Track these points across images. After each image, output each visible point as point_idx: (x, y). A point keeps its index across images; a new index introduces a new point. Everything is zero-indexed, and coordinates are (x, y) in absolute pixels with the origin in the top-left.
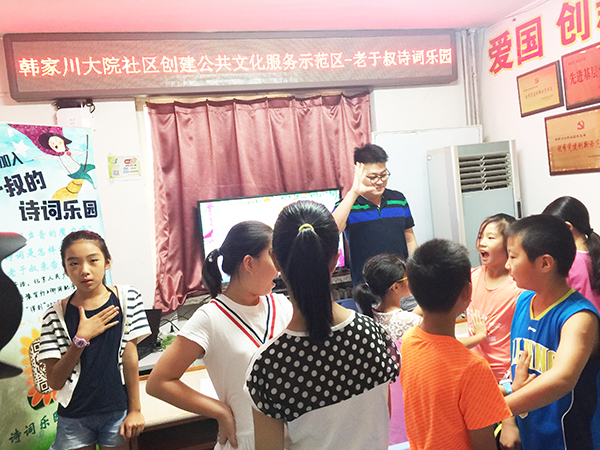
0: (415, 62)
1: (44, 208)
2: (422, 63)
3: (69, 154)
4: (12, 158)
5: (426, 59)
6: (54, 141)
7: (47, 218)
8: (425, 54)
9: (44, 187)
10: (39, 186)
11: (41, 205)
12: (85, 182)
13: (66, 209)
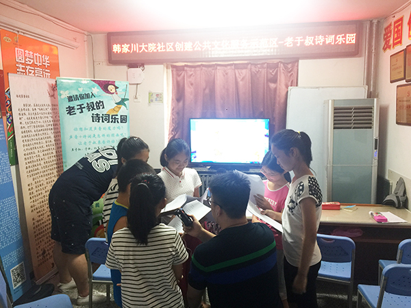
0: (327, 43)
1: (102, 117)
2: (333, 44)
3: (117, 94)
4: (91, 94)
5: (336, 40)
6: (110, 87)
7: (103, 122)
8: (335, 38)
9: (103, 108)
10: (101, 107)
11: (101, 115)
12: (123, 107)
13: (112, 118)
